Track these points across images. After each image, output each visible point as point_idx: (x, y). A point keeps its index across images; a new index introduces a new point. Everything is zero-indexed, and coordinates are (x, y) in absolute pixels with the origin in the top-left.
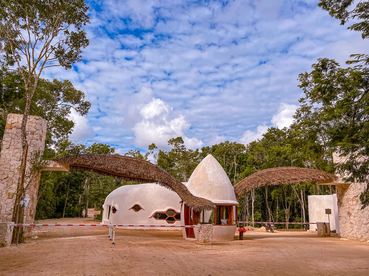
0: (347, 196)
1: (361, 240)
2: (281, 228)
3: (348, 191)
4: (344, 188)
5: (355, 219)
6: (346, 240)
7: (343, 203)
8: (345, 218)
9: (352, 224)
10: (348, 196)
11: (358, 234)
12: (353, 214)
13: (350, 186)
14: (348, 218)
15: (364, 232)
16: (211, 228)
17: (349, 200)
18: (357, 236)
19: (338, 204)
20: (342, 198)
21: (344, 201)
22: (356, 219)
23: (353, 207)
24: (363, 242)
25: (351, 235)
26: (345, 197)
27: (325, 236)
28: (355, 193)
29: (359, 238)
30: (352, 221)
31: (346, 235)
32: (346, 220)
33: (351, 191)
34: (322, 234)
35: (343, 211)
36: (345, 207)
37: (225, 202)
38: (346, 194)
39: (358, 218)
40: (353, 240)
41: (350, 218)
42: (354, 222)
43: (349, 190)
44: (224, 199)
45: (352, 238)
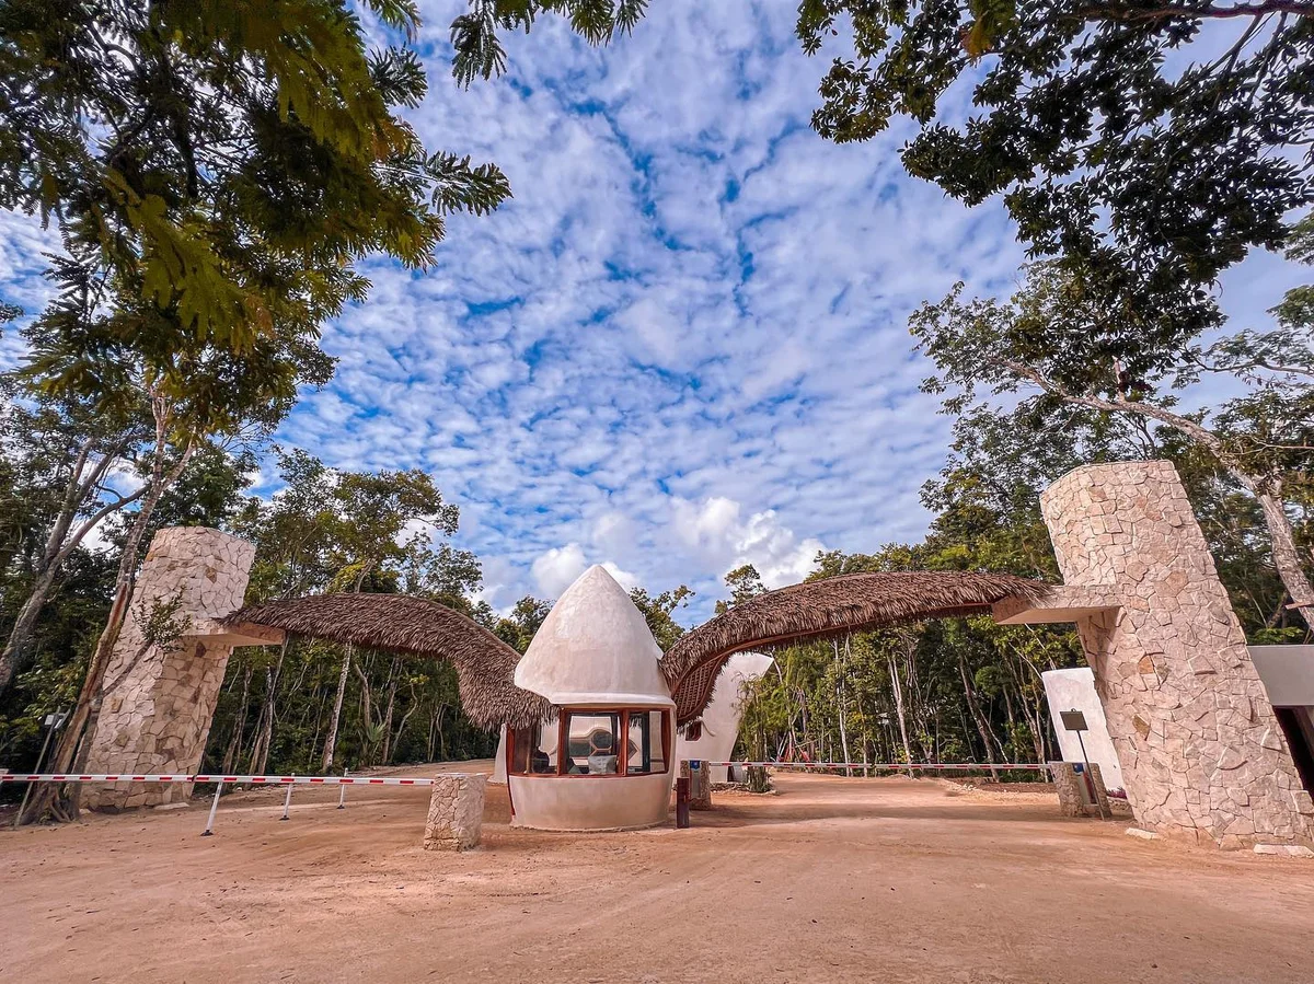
0: (1118, 657)
1: (1218, 840)
2: (1029, 780)
3: (1115, 638)
4: (1101, 625)
5: (1170, 749)
6: (1148, 835)
7: (1111, 684)
8: (1133, 744)
9: (1161, 767)
10: (1123, 656)
11: (1199, 815)
12: (1156, 726)
13: (1119, 618)
14: (1141, 741)
15: (1230, 805)
16: (462, 788)
17: (1130, 672)
18: (1199, 823)
19: (1097, 689)
20: (1104, 667)
21: (1113, 678)
22: (1172, 745)
23: (1147, 698)
24: (1233, 849)
25: (1169, 814)
26: (1113, 662)
27: (1087, 815)
28: (1147, 640)
29: (1210, 830)
30: (1160, 757)
31: (1150, 817)
32: (1134, 752)
33: (1128, 636)
34: (1074, 806)
35: (1121, 718)
36: (1122, 700)
37: (591, 698)
38: (1112, 647)
39: (1180, 742)
40: (1182, 838)
41: (1148, 742)
42: (1167, 761)
43: (1119, 630)
44: (591, 689)
45: (1178, 830)
